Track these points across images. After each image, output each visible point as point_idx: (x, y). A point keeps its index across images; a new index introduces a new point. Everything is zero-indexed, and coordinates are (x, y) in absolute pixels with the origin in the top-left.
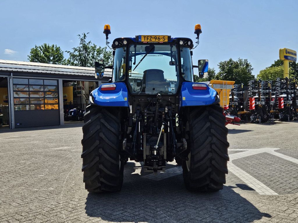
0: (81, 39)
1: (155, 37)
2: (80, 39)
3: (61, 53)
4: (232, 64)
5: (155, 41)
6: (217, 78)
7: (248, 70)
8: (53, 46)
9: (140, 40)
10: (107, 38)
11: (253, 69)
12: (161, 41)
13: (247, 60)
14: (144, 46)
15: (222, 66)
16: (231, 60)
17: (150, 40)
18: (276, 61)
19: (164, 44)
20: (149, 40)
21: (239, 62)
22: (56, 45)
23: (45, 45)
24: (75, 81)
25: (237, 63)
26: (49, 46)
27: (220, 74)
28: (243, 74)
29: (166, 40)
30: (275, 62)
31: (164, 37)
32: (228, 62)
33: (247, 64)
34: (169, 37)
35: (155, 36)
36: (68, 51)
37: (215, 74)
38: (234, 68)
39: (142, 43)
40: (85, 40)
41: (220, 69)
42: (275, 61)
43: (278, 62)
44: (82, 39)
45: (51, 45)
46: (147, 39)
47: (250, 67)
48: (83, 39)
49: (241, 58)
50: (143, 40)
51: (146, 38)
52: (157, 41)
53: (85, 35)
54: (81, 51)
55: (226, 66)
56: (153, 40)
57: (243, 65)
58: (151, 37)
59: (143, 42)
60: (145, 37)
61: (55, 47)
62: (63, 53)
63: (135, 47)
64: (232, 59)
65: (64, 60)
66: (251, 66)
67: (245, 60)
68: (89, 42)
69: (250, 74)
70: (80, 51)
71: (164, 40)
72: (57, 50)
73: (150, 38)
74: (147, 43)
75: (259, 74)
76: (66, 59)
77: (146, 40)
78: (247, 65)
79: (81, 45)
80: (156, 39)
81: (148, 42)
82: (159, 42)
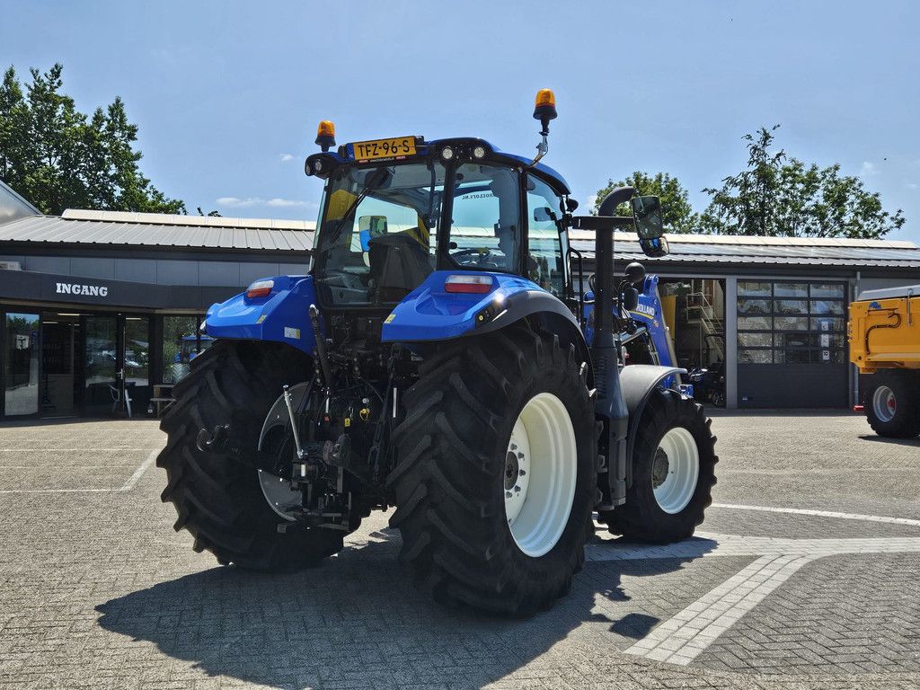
0: (753, 148)
1: (387, 144)
2: (751, 146)
3: (680, 197)
5: (388, 155)
8: (660, 178)
9: (351, 156)
12: (401, 153)
14: (363, 172)
17: (374, 154)
19: (408, 160)
20: (371, 156)
22: (667, 174)
23: (637, 176)
24: (687, 281)
26: (645, 179)
29: (413, 152)
31: (405, 140)
34: (419, 141)
35: (383, 142)
36: (710, 188)
39: (358, 165)
40: (767, 150)
44: (755, 148)
45: (652, 176)
46: (368, 151)
48: (760, 146)
50: (358, 157)
51: (364, 149)
52: (390, 154)
53: (765, 133)
54: (750, 185)
56: (382, 154)
58: (375, 144)
59: (359, 160)
60: (361, 147)
61: (663, 179)
62: (685, 195)
65: (692, 218)
68: (778, 155)
70: (746, 185)
71: (407, 149)
72: (668, 188)
73: (372, 149)
74: (369, 164)
76: (696, 214)
77: (365, 157)
79: (754, 167)
80: (388, 149)
81: (369, 160)
82: (395, 157)
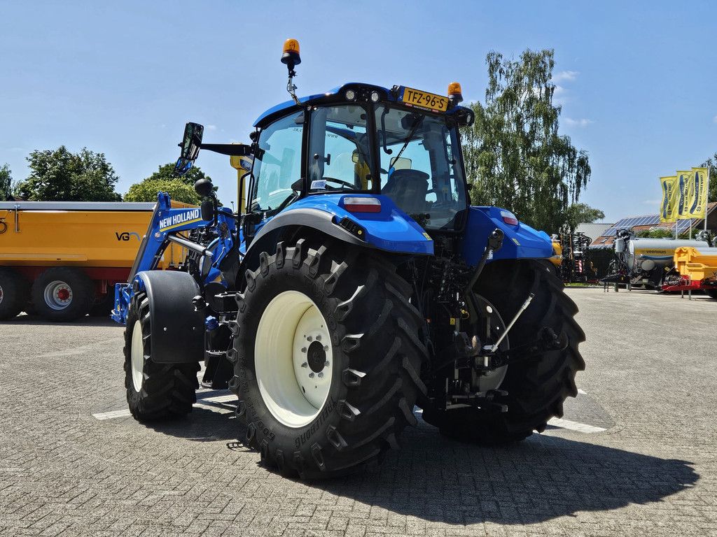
1: (429, 97)
4: (65, 161)
5: (427, 106)
6: (26, 193)
7: (107, 180)
9: (401, 97)
10: (292, 74)
11: (117, 178)
12: (436, 107)
13: (102, 156)
14: (404, 114)
15: (40, 163)
16: (62, 151)
17: (418, 102)
18: (163, 166)
19: (439, 115)
20: (415, 102)
21: (83, 159)
25: (80, 160)
27: (35, 183)
28: (97, 188)
29: (444, 109)
30: (160, 169)
32: (56, 155)
33: (103, 164)
35: (427, 95)
37: (10, 180)
38: (72, 171)
39: (402, 107)
41: (33, 170)
42: (160, 166)
43: (167, 170)
46: (414, 98)
47: (110, 173)
49: (88, 150)
50: (405, 99)
51: (412, 95)
52: (429, 106)
55: (49, 166)
56: (424, 103)
57: (94, 167)
58: (421, 94)
59: (405, 103)
60: (411, 92)
63: (386, 111)
64: (66, 148)
66: (113, 172)
67: (98, 155)
69: (112, 190)
71: (441, 106)
73: (418, 96)
74: (411, 108)
75: (128, 193)
77: (411, 102)
78: (105, 168)
80: (429, 101)
81: (413, 105)
82: (432, 109)
